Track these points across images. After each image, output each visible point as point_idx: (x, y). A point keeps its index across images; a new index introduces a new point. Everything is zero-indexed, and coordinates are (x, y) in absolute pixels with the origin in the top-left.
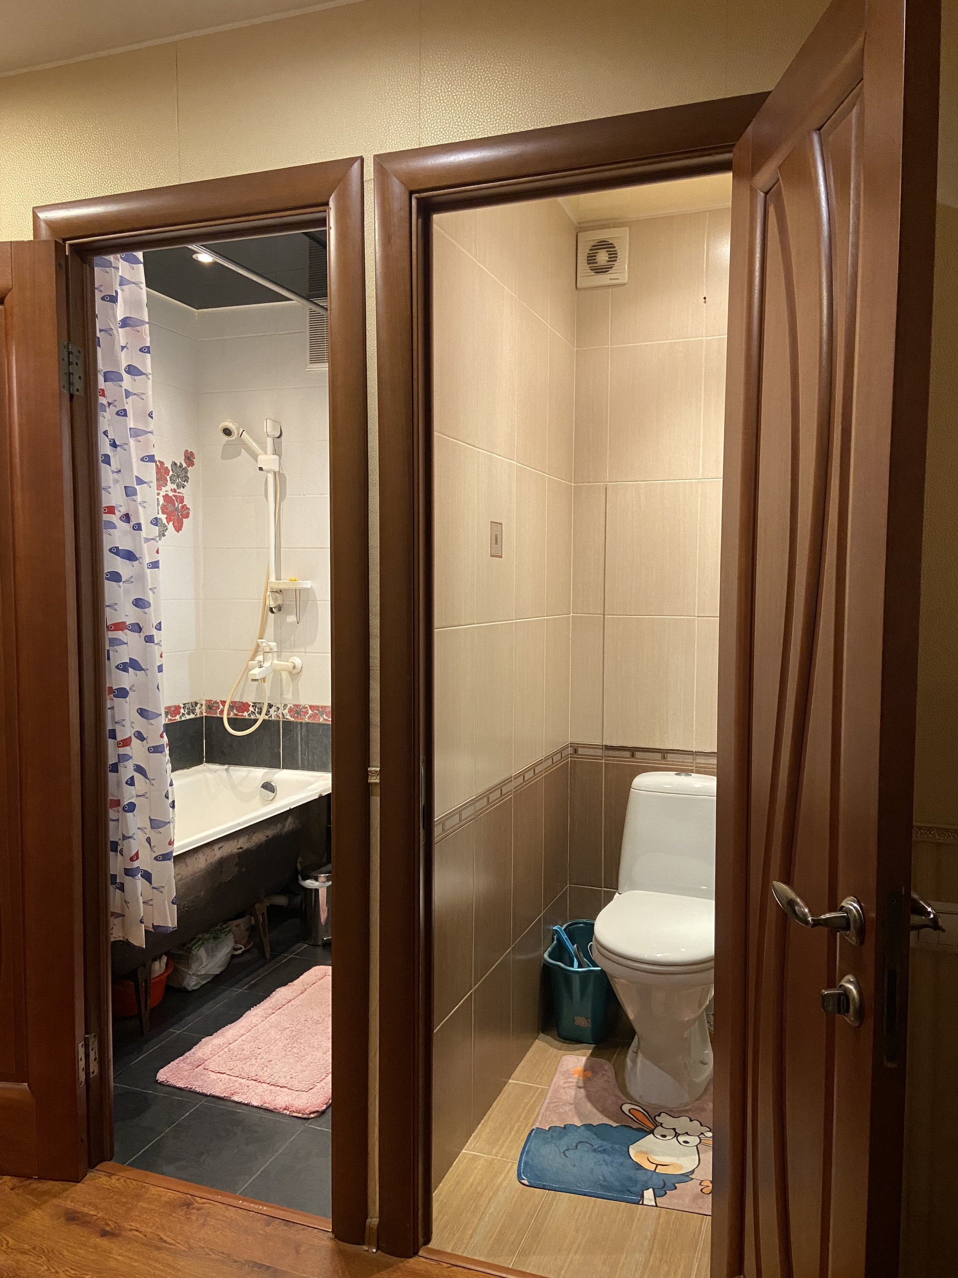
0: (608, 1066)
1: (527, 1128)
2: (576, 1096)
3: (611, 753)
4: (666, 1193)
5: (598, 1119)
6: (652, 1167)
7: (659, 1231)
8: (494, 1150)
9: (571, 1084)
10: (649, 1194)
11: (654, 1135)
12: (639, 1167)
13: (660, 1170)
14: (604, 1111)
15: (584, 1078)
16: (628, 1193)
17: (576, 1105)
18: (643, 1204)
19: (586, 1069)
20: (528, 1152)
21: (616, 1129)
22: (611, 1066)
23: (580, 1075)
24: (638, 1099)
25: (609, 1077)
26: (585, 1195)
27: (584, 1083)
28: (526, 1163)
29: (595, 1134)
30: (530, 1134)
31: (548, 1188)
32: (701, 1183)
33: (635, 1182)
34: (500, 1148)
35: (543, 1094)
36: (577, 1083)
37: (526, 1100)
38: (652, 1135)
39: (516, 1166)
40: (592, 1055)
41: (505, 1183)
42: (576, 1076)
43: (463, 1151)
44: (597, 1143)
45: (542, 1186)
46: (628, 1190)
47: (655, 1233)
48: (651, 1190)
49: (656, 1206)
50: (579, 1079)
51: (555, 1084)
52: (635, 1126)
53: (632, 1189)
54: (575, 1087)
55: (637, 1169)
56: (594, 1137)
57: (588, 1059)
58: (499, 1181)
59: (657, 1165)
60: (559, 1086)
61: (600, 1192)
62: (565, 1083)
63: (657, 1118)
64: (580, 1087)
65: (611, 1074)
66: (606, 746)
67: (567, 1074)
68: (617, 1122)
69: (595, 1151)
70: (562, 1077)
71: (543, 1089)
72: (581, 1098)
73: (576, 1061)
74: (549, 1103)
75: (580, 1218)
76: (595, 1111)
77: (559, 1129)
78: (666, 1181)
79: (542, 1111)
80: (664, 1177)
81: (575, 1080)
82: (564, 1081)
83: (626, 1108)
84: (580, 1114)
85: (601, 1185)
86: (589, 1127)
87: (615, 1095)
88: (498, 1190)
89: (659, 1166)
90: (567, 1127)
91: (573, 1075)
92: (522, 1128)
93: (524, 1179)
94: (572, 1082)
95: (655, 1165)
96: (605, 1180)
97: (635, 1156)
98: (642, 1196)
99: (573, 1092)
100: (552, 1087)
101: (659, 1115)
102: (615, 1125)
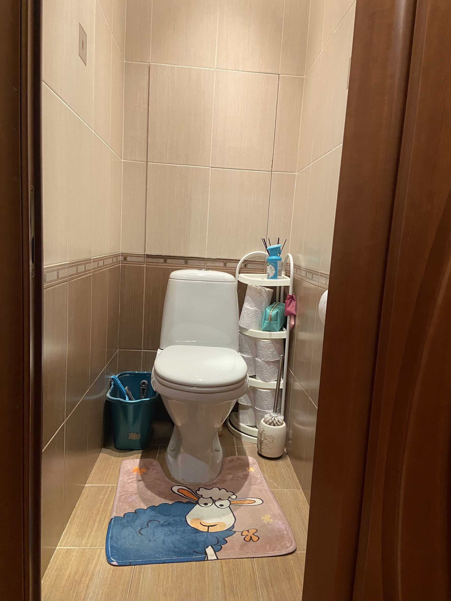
0: (155, 463)
1: (107, 519)
2: (138, 487)
3: (150, 260)
4: (222, 547)
5: (158, 501)
6: (205, 529)
7: (226, 579)
8: (84, 542)
9: (133, 480)
10: (210, 551)
11: (199, 504)
12: (196, 531)
13: (212, 530)
14: (160, 494)
15: (140, 473)
16: (195, 553)
17: (140, 494)
18: (208, 560)
19: (141, 466)
20: (111, 538)
21: (172, 506)
22: (157, 462)
23: (138, 472)
24: (181, 481)
25: (158, 470)
26: (164, 563)
27: (142, 476)
28: (112, 547)
29: (159, 512)
30: (110, 523)
31: (134, 564)
32: (242, 534)
33: (197, 543)
34: (88, 539)
35: (113, 490)
36: (137, 477)
37: (101, 497)
38: (198, 505)
39: (104, 551)
40: (142, 457)
41: (98, 567)
42: (135, 473)
43: (58, 548)
44: (162, 519)
45: (128, 564)
46: (195, 552)
47: (224, 582)
48: (210, 547)
49: (218, 559)
50: (137, 475)
51: (121, 481)
52: (185, 501)
53: (196, 550)
54: (136, 481)
55: (196, 533)
56: (159, 515)
57: (140, 461)
58: (92, 567)
59: (209, 526)
60: (124, 482)
61: (174, 558)
62: (128, 479)
63: (198, 492)
64: (139, 481)
65: (159, 467)
66: (147, 255)
67: (129, 473)
68: (171, 500)
69: (162, 525)
70: (126, 476)
71: (112, 486)
72: (142, 488)
73: (133, 463)
74: (120, 496)
75: (164, 583)
76: (154, 495)
77: (131, 514)
78: (218, 537)
79: (116, 503)
80: (216, 535)
81: (135, 476)
82: (128, 478)
83: (175, 489)
84: (144, 500)
85: (174, 552)
86: (152, 508)
87: (165, 482)
88: (93, 575)
89: (210, 527)
90: (137, 511)
91: (132, 473)
92: (102, 519)
93: (113, 561)
94: (134, 478)
95: (207, 527)
96: (175, 547)
97: (192, 523)
98: (206, 554)
99: (135, 485)
100: (119, 484)
101: (199, 490)
102: (171, 503)
